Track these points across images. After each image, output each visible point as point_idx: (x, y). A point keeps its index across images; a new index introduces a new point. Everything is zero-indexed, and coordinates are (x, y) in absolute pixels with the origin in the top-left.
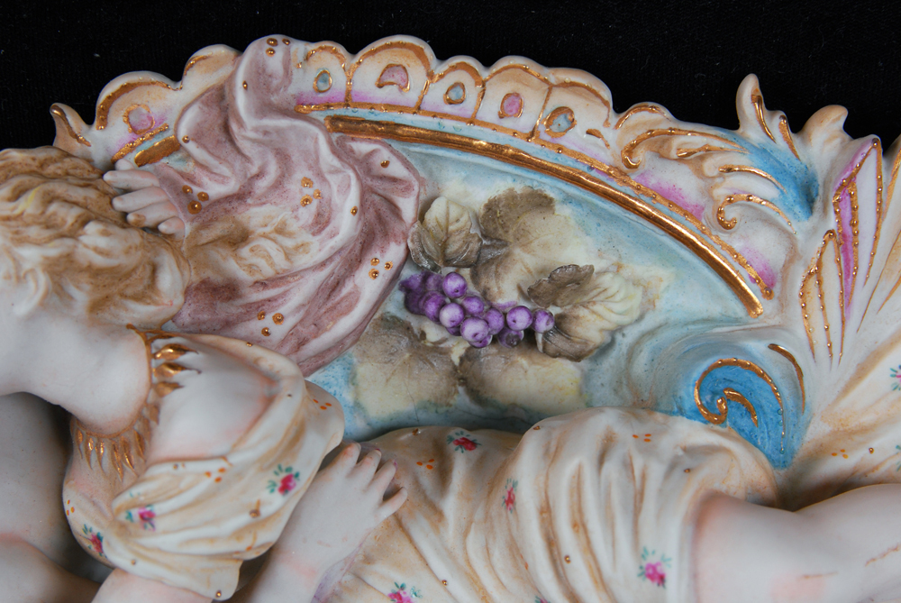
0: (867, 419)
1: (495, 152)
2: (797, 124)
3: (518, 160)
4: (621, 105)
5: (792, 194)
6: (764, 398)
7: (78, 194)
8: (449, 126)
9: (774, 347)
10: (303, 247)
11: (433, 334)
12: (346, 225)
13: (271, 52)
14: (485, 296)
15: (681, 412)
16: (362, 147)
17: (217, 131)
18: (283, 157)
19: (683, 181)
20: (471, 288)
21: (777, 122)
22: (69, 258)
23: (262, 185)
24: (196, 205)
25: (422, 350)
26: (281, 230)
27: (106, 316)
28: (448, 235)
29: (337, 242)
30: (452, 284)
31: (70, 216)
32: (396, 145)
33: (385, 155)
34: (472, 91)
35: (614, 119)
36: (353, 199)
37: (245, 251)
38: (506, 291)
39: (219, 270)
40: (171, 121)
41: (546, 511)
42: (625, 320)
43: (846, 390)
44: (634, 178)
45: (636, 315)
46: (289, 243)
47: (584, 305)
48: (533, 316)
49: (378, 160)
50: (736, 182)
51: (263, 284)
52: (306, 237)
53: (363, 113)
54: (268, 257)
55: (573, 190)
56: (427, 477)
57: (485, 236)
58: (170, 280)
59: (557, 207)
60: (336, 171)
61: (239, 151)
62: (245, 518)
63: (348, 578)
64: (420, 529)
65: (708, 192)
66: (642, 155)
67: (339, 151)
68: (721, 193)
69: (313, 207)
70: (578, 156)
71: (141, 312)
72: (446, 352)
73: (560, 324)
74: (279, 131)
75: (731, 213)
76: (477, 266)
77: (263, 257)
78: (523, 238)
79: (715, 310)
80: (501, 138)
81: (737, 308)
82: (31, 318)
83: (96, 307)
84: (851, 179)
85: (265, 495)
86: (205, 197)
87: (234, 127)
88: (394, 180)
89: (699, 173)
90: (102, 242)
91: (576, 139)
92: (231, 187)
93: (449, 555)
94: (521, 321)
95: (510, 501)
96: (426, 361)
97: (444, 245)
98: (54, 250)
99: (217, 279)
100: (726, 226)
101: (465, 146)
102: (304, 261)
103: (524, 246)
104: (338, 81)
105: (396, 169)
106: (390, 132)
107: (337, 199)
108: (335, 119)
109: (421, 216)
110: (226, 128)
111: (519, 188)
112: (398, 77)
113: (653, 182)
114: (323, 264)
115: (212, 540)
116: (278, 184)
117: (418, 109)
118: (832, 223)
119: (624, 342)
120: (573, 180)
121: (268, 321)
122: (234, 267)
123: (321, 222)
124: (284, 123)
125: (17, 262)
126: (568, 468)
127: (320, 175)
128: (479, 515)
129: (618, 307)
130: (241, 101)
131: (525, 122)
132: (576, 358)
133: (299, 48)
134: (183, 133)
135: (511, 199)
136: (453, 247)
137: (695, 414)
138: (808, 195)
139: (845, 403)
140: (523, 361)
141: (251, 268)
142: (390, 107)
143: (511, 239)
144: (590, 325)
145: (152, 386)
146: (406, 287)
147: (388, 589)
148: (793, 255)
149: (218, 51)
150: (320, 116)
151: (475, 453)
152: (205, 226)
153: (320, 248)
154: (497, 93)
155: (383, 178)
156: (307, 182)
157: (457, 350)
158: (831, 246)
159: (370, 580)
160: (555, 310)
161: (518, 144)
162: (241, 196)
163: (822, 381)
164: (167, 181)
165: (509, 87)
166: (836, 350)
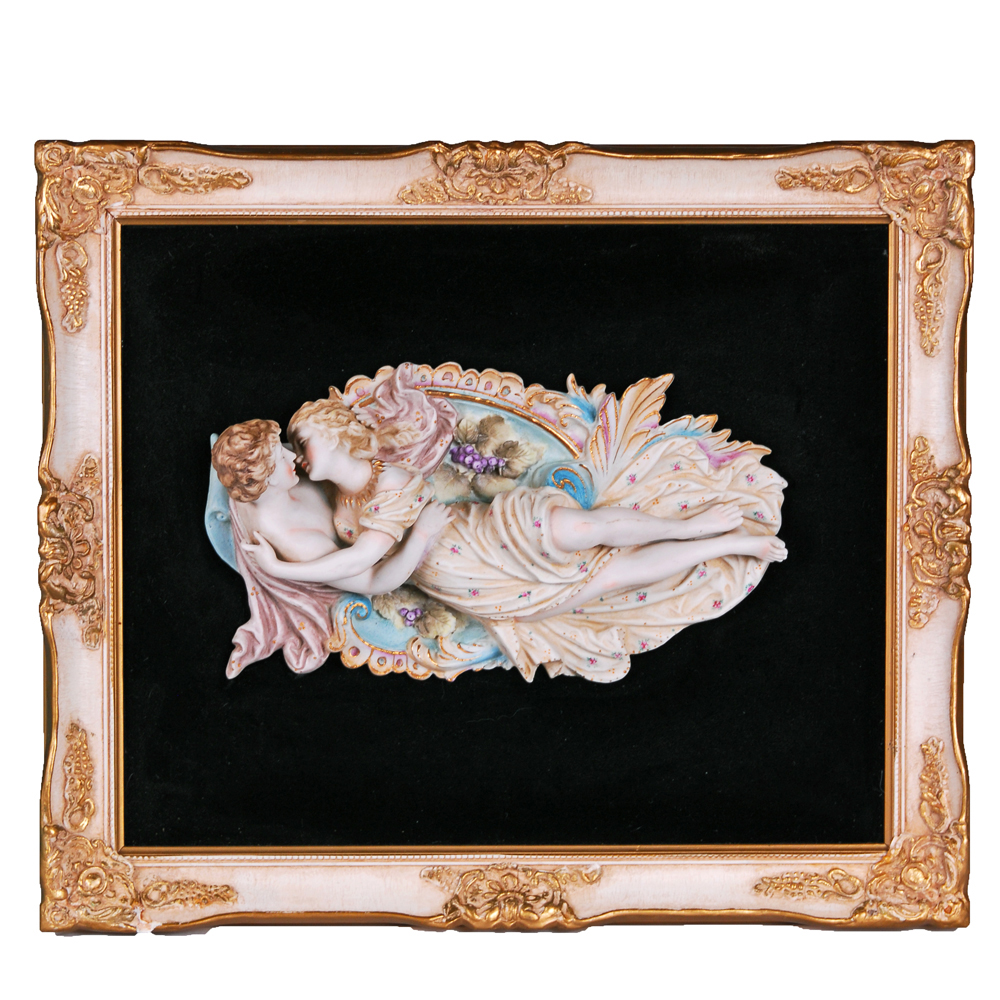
0: (619, 496)
1: (483, 402)
2: (589, 390)
3: (490, 404)
4: (526, 385)
5: (587, 414)
6: (578, 483)
7: (346, 413)
8: (467, 393)
9: (581, 465)
10: (417, 435)
11: (462, 469)
12: (432, 427)
13: (407, 367)
14: (481, 454)
15: (548, 484)
16: (437, 400)
17: (388, 395)
18: (410, 404)
19: (549, 411)
20: (476, 451)
21: (581, 390)
22: (345, 432)
23: (403, 414)
24: (380, 421)
25: (458, 477)
26: (409, 429)
27: (354, 454)
28: (467, 432)
29: (429, 433)
30: (469, 449)
31: (345, 419)
32: (449, 400)
33: (445, 403)
34: (475, 381)
35: (524, 390)
36: (435, 418)
37: (398, 436)
38: (488, 452)
39: (388, 443)
40: (372, 392)
41: (503, 513)
42: (531, 463)
43: (611, 486)
44: (532, 410)
45: (535, 461)
46: (413, 433)
47: (516, 458)
48: (498, 461)
49: (443, 405)
50: (566, 410)
51: (403, 448)
52: (419, 432)
53: (437, 389)
54: (406, 438)
55: (511, 415)
56: (462, 513)
57: (480, 433)
58: (375, 443)
59: (505, 421)
60: (428, 408)
61: (395, 402)
62: (408, 509)
63: (436, 544)
64: (461, 527)
65: (557, 415)
66: (534, 402)
67: (430, 401)
68: (561, 414)
69: (420, 421)
70: (512, 403)
71: (365, 454)
72: (467, 477)
73: (507, 465)
74: (410, 394)
75: (565, 421)
76: (477, 443)
77: (404, 438)
78: (493, 433)
79: (563, 458)
80: (485, 397)
81: (570, 456)
82: (334, 451)
83: (352, 451)
84: (605, 407)
85: (414, 502)
86: (383, 418)
87: (395, 393)
88: (448, 412)
89: (554, 408)
90: (356, 428)
91: (511, 397)
92: (392, 415)
93: (471, 535)
94: (494, 462)
95: (491, 513)
96: (459, 481)
97: (466, 436)
98: (342, 429)
99: (387, 446)
100: (564, 426)
101: (473, 400)
102: (418, 439)
103: (494, 436)
104: (429, 378)
105: (449, 408)
106: (447, 395)
107: (429, 419)
108: (428, 391)
109: (458, 425)
110: (391, 394)
111: (492, 415)
112: (449, 376)
113: (538, 412)
114: (424, 441)
115: (397, 515)
116: (408, 414)
117: (456, 387)
118: (600, 423)
119: (531, 472)
120: (511, 411)
121: (405, 461)
122: (394, 442)
123: (423, 427)
124: (412, 391)
125: (329, 433)
126: (510, 499)
127: (423, 411)
128: (481, 522)
129: (528, 458)
130: (399, 384)
131: (493, 391)
132: (514, 478)
133: (416, 366)
134: (378, 394)
135: (489, 419)
136: (469, 437)
137: (553, 485)
138: (593, 416)
139: (611, 489)
140: (495, 481)
141: (400, 442)
142: (447, 387)
143: (489, 433)
144: (518, 466)
145: (373, 473)
146: (452, 452)
147: (450, 547)
148: (588, 436)
149: (388, 368)
150: (424, 389)
151: (479, 505)
152: (383, 428)
153: (423, 436)
154: (483, 381)
155: (444, 412)
156: (418, 413)
157: (470, 476)
158: (600, 430)
159: (444, 544)
160: (506, 460)
161: (491, 398)
162: (394, 418)
163: (601, 481)
164: (370, 412)
165: (488, 380)
166: (605, 468)
